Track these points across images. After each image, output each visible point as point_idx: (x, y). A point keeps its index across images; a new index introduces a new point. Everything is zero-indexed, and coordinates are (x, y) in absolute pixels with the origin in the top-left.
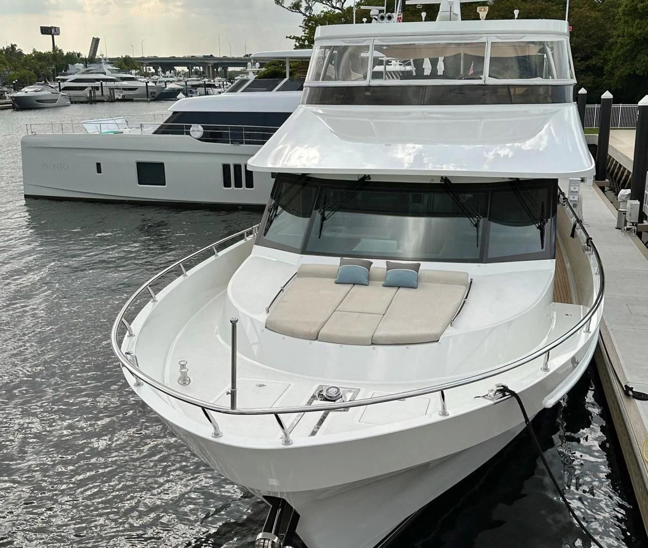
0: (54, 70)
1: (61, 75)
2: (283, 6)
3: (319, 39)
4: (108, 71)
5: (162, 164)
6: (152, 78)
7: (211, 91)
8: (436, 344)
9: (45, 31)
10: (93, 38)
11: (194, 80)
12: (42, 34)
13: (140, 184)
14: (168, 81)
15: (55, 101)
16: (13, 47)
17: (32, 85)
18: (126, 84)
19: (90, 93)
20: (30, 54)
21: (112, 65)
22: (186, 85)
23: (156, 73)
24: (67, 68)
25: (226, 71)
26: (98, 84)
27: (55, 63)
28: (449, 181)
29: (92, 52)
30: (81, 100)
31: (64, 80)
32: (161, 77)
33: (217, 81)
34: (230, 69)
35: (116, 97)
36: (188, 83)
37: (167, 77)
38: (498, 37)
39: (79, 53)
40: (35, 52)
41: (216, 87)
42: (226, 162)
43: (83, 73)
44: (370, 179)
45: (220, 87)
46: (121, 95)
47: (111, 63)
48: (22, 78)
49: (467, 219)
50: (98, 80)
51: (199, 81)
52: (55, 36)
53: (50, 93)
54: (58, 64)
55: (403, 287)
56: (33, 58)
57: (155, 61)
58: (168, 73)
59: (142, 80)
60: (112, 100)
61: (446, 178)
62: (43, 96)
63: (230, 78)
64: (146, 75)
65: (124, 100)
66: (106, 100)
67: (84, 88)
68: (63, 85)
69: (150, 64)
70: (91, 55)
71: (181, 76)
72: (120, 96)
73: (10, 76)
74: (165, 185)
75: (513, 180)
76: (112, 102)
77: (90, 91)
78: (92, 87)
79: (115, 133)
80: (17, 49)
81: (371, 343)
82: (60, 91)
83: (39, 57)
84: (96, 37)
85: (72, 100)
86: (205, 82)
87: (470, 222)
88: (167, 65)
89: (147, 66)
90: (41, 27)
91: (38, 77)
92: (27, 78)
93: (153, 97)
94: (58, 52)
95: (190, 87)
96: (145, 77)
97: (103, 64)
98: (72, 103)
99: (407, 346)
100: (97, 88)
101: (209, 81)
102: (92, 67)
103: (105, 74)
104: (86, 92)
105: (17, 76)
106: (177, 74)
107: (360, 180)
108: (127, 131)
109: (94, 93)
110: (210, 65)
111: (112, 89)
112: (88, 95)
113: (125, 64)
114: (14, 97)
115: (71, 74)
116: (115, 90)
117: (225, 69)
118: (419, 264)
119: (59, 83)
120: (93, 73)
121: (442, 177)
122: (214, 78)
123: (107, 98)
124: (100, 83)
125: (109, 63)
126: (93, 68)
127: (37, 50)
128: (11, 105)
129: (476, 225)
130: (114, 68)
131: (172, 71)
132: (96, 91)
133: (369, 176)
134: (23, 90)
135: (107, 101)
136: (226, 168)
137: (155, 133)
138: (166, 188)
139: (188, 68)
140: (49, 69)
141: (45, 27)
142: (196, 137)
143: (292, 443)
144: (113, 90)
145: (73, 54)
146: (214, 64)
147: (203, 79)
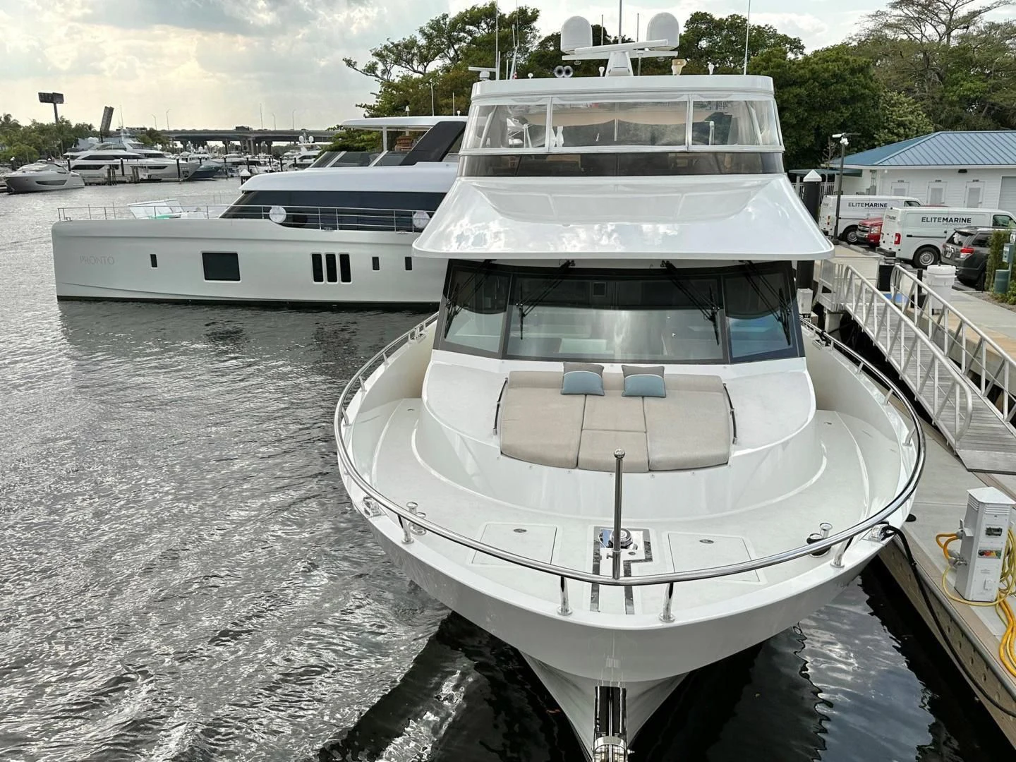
0: (60, 144)
1: (70, 151)
2: (355, 69)
3: (477, 98)
4: (129, 146)
5: (235, 255)
6: (181, 154)
7: (255, 169)
8: (725, 467)
9: (45, 98)
10: (106, 107)
11: (234, 157)
12: (41, 101)
13: (206, 279)
14: (204, 158)
15: (63, 182)
16: (7, 117)
17: (32, 163)
18: (151, 161)
19: (109, 173)
20: (28, 125)
21: (135, 139)
22: (225, 162)
23: (185, 149)
24: (77, 143)
25: (269, 146)
26: (117, 162)
27: (62, 137)
28: (671, 265)
29: (104, 124)
30: (97, 181)
31: (73, 158)
32: (192, 153)
33: (262, 157)
34: (275, 144)
35: (141, 176)
36: (228, 160)
37: (200, 153)
38: (701, 95)
39: (91, 125)
40: (34, 123)
41: (260, 165)
42: (316, 251)
43: (98, 149)
44: (574, 265)
45: (265, 164)
46: (147, 174)
47: (133, 137)
48: (20, 155)
49: (699, 311)
50: (117, 157)
51: (240, 157)
52: (57, 105)
53: (56, 172)
54: (65, 138)
55: (648, 396)
56: (34, 131)
57: (184, 135)
58: (201, 148)
59: (172, 157)
60: (136, 181)
61: (668, 261)
62: (49, 176)
63: (277, 154)
64: (174, 151)
65: (151, 180)
66: (127, 181)
67: (99, 167)
68: (74, 163)
69: (177, 139)
70: (103, 128)
71: (215, 152)
72: (145, 175)
73: (5, 152)
74: (239, 280)
75: (744, 264)
76: (135, 183)
77: (109, 170)
78: (110, 165)
79: (171, 217)
80: (12, 119)
81: (648, 469)
82: (70, 170)
83: (42, 129)
84: (109, 107)
85: (86, 181)
86: (248, 158)
87: (703, 315)
88: (199, 139)
89: (174, 140)
90: (39, 93)
91: (41, 154)
92: (27, 154)
93: (185, 177)
94: (64, 123)
95: (230, 164)
96: (173, 153)
97: (123, 138)
98: (86, 185)
99: (693, 471)
100: (116, 167)
101: (252, 158)
102: (108, 142)
103: (125, 149)
104: (104, 172)
105: (14, 152)
106: (211, 149)
107: (563, 266)
108: (184, 216)
109: (114, 172)
110: (251, 139)
111: (135, 168)
112: (106, 175)
113: (149, 137)
114: (7, 178)
115: (83, 150)
116: (139, 169)
117: (269, 144)
118: (663, 368)
119: (68, 161)
120: (111, 149)
121: (663, 261)
122: (256, 154)
123: (130, 179)
124: (119, 160)
125: (130, 137)
126: (111, 143)
127: (37, 122)
128: (6, 188)
129: (713, 319)
130: (137, 143)
131: (205, 146)
132: (116, 171)
133: (573, 261)
134: (21, 168)
135: (130, 183)
136: (316, 258)
137: (224, 216)
138: (240, 284)
139: (224, 143)
140: (54, 144)
141: (44, 94)
142: (277, 221)
143: (674, 620)
144: (137, 169)
145: (83, 126)
146: (257, 138)
147: (245, 155)
